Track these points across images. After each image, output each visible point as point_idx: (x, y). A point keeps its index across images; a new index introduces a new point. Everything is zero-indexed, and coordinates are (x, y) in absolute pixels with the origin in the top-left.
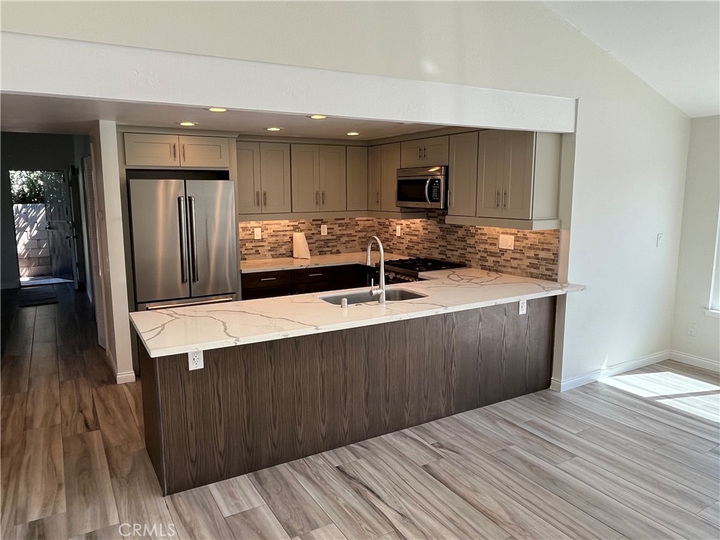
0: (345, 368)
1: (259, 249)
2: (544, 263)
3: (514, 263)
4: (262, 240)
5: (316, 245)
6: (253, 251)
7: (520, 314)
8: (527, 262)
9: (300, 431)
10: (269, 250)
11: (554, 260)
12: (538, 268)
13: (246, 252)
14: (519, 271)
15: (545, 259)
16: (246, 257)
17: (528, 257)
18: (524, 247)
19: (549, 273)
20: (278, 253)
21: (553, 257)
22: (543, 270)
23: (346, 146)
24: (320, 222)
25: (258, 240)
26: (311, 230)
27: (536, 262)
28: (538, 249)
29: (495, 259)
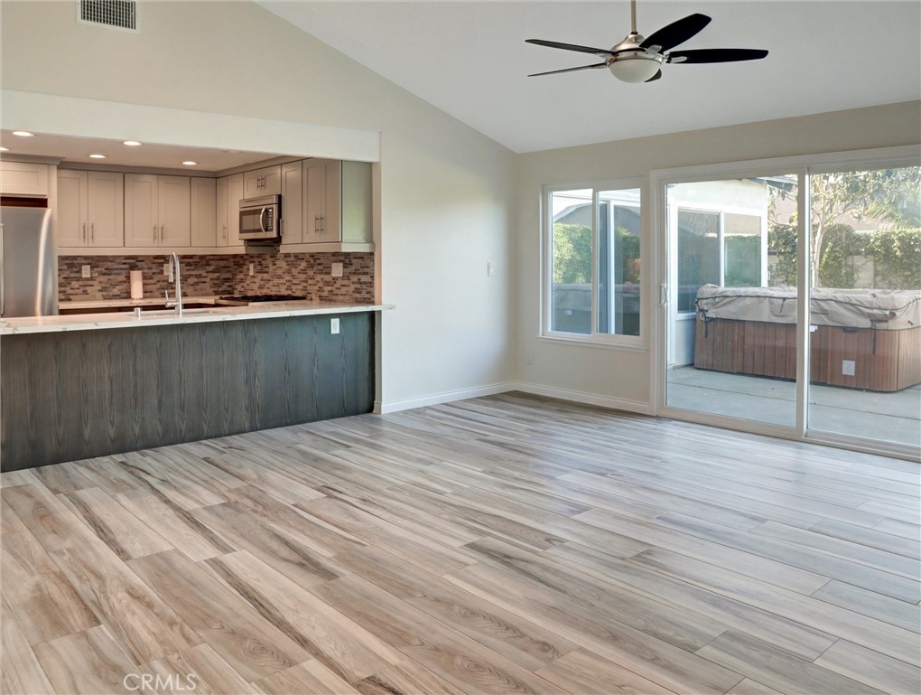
0: (135, 373)
1: (87, 288)
2: (364, 286)
3: (344, 290)
4: (92, 279)
5: (158, 286)
6: (80, 291)
7: (332, 332)
8: (352, 287)
9: (87, 432)
10: (100, 291)
11: (371, 283)
12: (361, 293)
13: (71, 292)
14: (347, 298)
15: (365, 283)
16: (71, 297)
17: (353, 283)
18: (350, 273)
19: (368, 296)
20: (111, 293)
21: (370, 280)
22: (364, 295)
23: (191, 177)
24: (162, 261)
25: (87, 279)
26: (151, 269)
27: (359, 286)
28: (360, 274)
29: (329, 288)
